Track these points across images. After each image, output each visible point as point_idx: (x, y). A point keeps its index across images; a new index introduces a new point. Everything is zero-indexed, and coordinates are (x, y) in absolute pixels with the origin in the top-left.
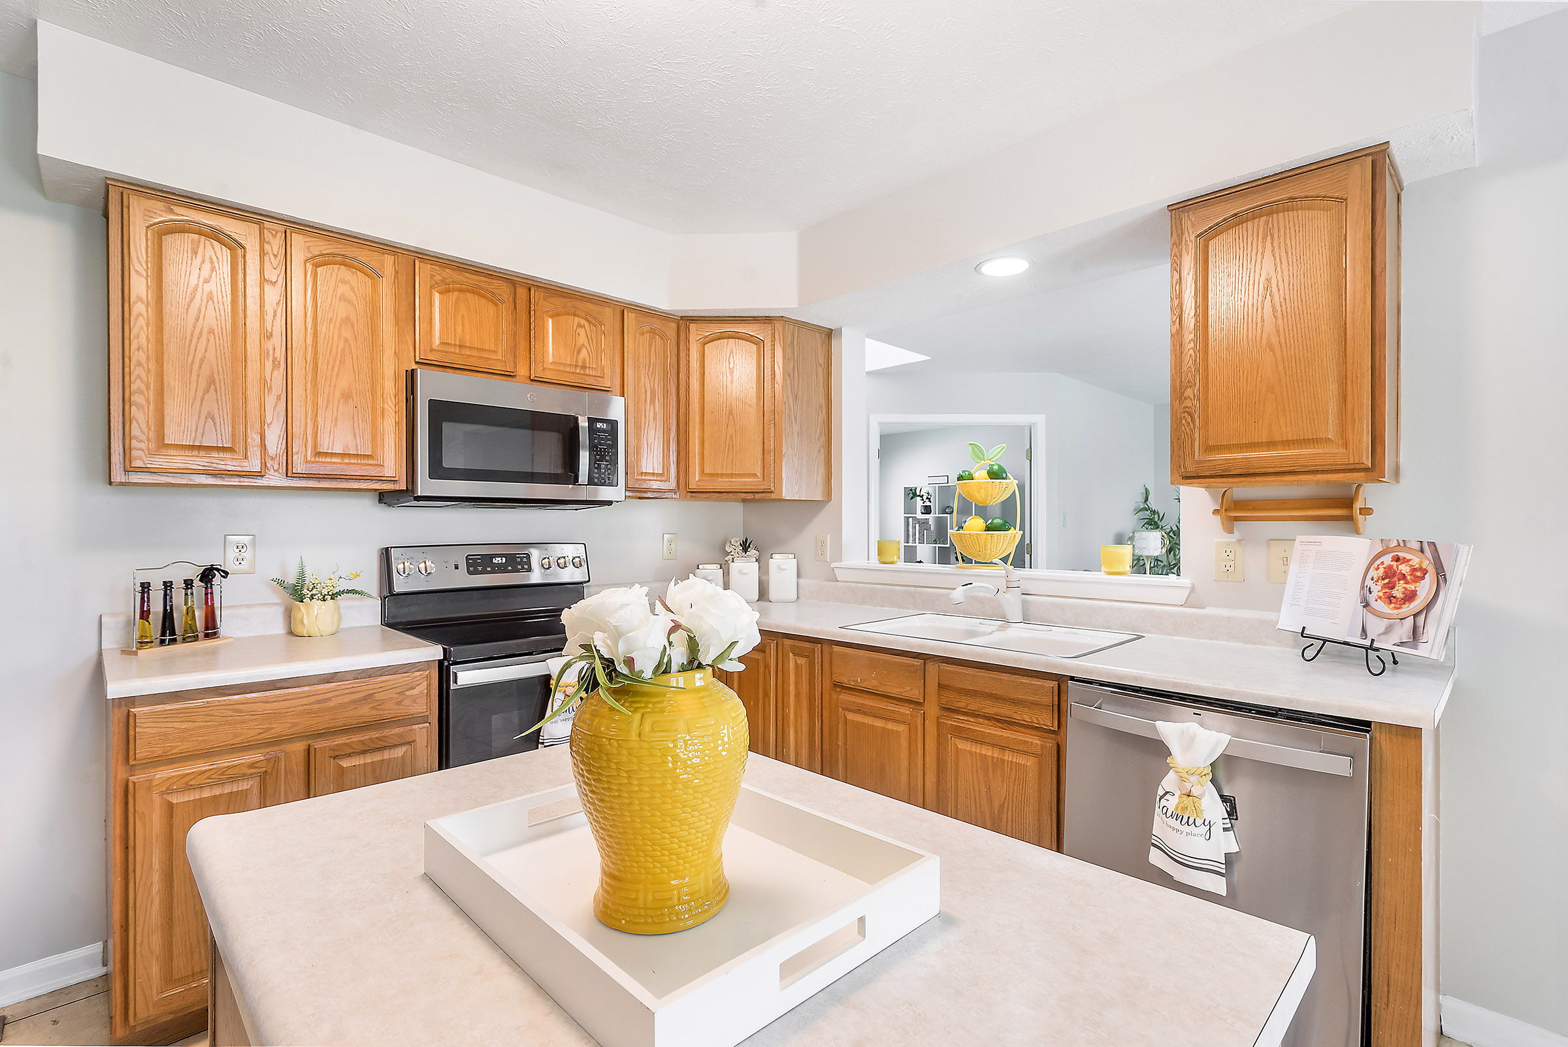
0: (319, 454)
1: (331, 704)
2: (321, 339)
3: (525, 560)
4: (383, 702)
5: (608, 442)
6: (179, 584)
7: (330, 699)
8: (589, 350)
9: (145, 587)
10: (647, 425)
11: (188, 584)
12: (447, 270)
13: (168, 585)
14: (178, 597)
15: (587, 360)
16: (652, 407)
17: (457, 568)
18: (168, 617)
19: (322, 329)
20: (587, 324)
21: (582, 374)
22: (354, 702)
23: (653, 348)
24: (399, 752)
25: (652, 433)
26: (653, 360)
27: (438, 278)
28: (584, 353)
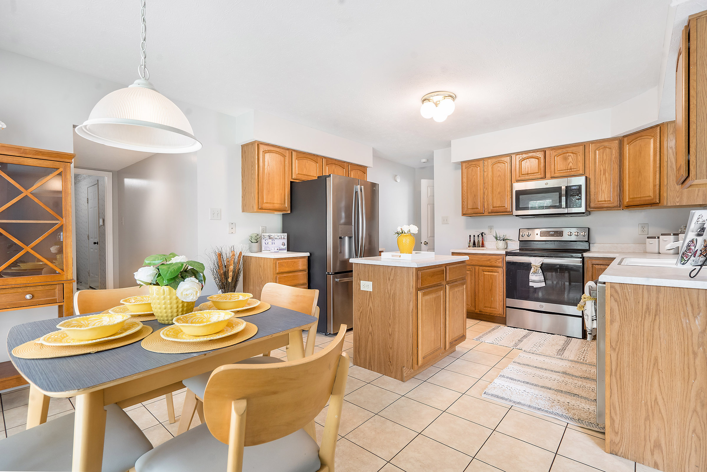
0: (494, 207)
1: (482, 260)
2: (494, 181)
3: (561, 233)
4: (492, 262)
5: (577, 193)
6: (476, 236)
7: (482, 259)
8: (573, 163)
9: (470, 236)
10: (601, 183)
11: (478, 236)
12: (523, 155)
13: (474, 236)
14: (476, 238)
15: (572, 167)
16: (604, 176)
17: (537, 234)
18: (474, 241)
19: (494, 179)
20: (572, 154)
21: (570, 172)
22: (486, 260)
23: (605, 154)
24: (496, 274)
25: (604, 186)
26: (605, 157)
27: (521, 158)
28: (571, 164)
